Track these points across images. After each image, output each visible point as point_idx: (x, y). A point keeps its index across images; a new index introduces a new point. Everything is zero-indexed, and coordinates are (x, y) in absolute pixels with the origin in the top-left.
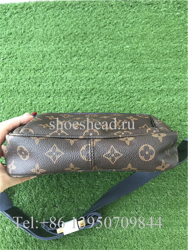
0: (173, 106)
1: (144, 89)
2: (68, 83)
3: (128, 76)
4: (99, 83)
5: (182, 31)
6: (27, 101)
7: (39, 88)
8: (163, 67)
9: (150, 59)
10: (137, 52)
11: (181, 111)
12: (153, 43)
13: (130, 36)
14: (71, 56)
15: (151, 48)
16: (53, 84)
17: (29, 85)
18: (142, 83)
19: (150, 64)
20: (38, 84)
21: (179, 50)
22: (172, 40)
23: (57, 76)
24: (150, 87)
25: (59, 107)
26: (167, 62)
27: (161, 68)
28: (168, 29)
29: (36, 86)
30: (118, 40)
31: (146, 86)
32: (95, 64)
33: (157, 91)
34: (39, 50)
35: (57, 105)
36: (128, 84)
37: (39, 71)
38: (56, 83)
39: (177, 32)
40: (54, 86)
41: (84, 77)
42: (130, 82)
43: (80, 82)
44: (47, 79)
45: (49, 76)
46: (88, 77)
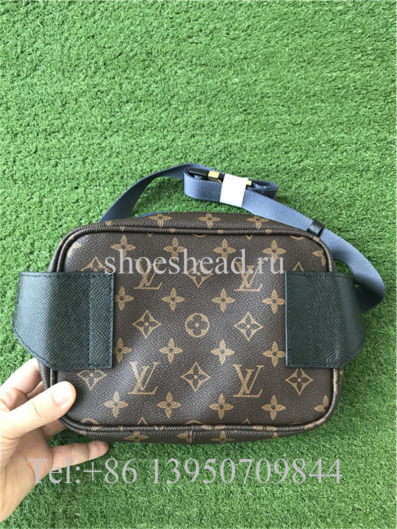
0: (325, 201)
1: (267, 167)
2: (114, 158)
3: (236, 141)
4: (176, 157)
5: (347, 44)
6: (32, 198)
7: (56, 170)
8: (308, 122)
9: (281, 105)
10: (255, 91)
11: (341, 211)
12: (288, 71)
13: (242, 57)
14: (121, 102)
15: (285, 81)
16: (84, 161)
17: (35, 164)
18: (263, 155)
19: (281, 115)
20: (53, 162)
21: (340, 86)
22: (327, 63)
23: (93, 144)
24: (279, 164)
25: (97, 208)
26: (314, 111)
27: (303, 123)
28: (319, 42)
29: (49, 166)
30: (216, 67)
31: (272, 162)
32: (169, 118)
33: (294, 172)
34: (54, 90)
35: (93, 204)
36: (237, 158)
37: (56, 136)
38: (90, 158)
39: (338, 47)
40: (87, 165)
41: (147, 144)
42: (240, 154)
43: (139, 156)
44: (72, 151)
45: (76, 144)
46: (154, 145)
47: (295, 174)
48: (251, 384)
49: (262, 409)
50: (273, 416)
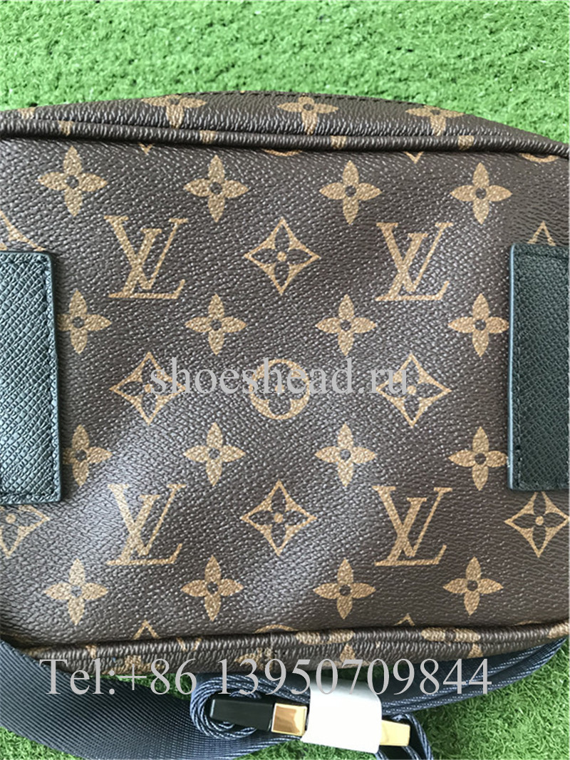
1: (452, 61)
2: (117, 43)
4: (253, 39)
16: (49, 49)
18: (443, 36)
23: (68, 14)
24: (479, 54)
31: (462, 51)
33: (512, 70)
36: (384, 42)
38: (64, 42)
40: (56, 57)
41: (188, 12)
42: (392, 33)
43: (171, 39)
44: (24, 27)
45: (32, 13)
46: (203, 14)
47: (515, 77)
48: (418, 533)
49: (445, 591)
50: (471, 605)
